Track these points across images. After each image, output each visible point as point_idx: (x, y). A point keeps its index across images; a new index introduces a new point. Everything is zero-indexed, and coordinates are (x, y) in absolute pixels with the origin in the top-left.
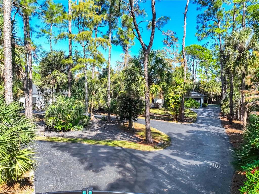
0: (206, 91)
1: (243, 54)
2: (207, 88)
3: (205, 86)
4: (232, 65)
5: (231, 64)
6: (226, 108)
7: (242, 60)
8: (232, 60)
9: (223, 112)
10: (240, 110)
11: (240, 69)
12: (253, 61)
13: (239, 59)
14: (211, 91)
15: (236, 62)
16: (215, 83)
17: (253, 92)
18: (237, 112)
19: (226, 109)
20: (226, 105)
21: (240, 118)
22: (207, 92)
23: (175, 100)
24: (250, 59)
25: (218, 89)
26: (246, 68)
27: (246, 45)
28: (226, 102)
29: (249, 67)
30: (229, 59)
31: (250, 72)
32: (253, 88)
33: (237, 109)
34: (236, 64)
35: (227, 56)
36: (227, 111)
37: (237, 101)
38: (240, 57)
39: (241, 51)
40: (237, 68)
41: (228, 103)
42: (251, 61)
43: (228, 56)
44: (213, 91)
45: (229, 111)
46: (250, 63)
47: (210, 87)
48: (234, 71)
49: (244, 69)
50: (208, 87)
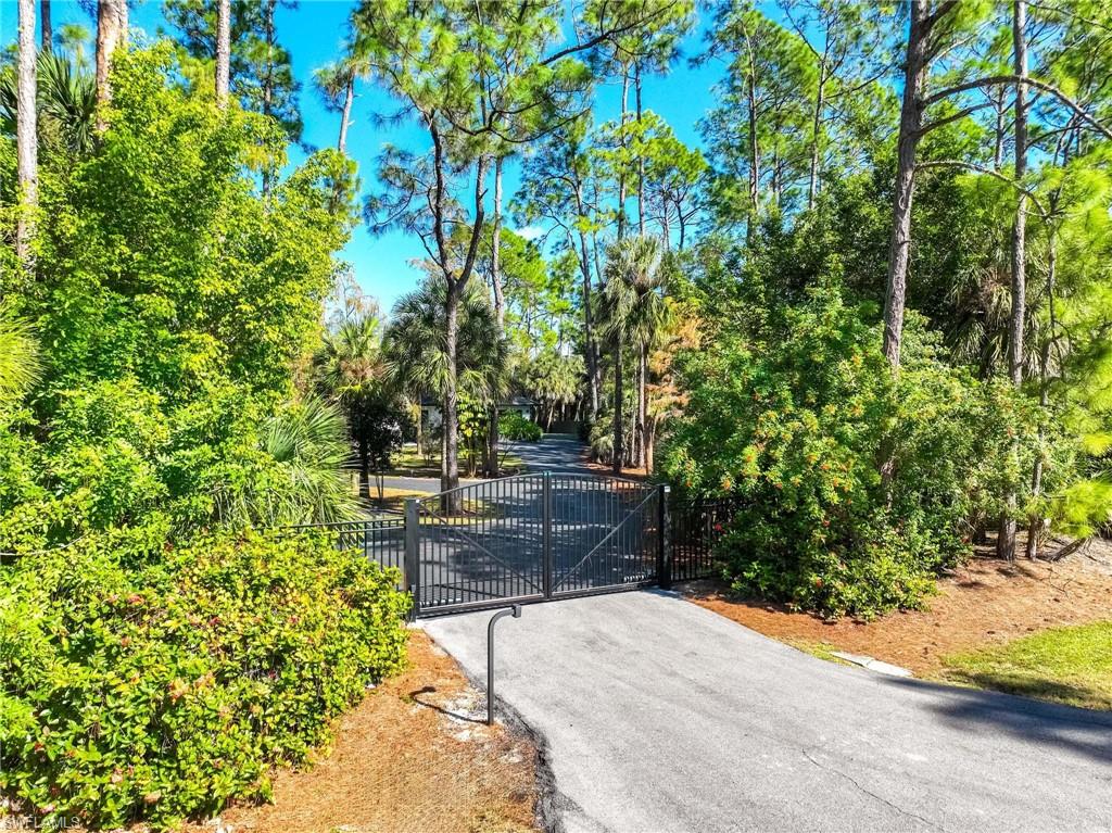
0: (531, 387)
1: (646, 299)
2: (533, 379)
3: (528, 372)
4: (623, 324)
5: (621, 321)
6: (603, 435)
7: (645, 314)
8: (623, 310)
9: (596, 447)
10: (637, 440)
11: (640, 335)
12: (665, 317)
13: (637, 308)
14: (545, 389)
15: (630, 316)
16: (558, 360)
17: (667, 389)
18: (629, 444)
19: (603, 439)
20: (604, 426)
21: (638, 461)
22: (532, 392)
23: (476, 413)
24: (659, 313)
25: (568, 383)
26: (652, 332)
27: (650, 277)
28: (604, 419)
29: (658, 331)
30: (616, 308)
31: (660, 343)
32: (666, 380)
33: (630, 436)
34: (632, 321)
35: (613, 299)
36: (605, 442)
37: (629, 416)
38: (640, 305)
39: (641, 290)
40: (634, 332)
41: (608, 421)
42: (661, 316)
43: (615, 300)
44: (553, 390)
45: (610, 444)
46: (659, 322)
47: (544, 375)
48: (628, 338)
49: (648, 334)
50: (536, 376)
